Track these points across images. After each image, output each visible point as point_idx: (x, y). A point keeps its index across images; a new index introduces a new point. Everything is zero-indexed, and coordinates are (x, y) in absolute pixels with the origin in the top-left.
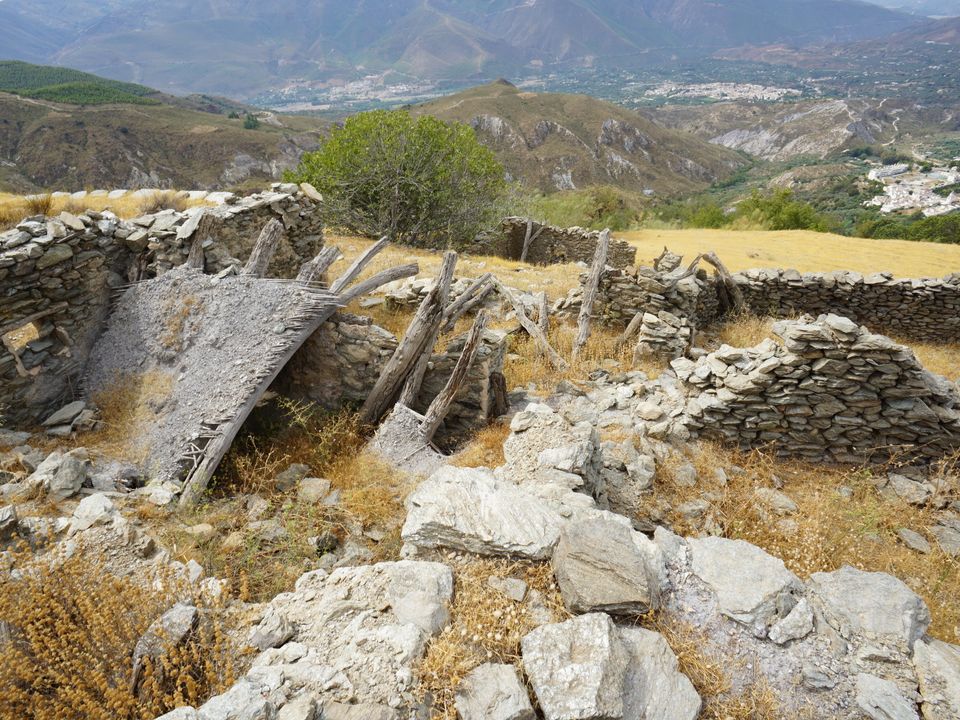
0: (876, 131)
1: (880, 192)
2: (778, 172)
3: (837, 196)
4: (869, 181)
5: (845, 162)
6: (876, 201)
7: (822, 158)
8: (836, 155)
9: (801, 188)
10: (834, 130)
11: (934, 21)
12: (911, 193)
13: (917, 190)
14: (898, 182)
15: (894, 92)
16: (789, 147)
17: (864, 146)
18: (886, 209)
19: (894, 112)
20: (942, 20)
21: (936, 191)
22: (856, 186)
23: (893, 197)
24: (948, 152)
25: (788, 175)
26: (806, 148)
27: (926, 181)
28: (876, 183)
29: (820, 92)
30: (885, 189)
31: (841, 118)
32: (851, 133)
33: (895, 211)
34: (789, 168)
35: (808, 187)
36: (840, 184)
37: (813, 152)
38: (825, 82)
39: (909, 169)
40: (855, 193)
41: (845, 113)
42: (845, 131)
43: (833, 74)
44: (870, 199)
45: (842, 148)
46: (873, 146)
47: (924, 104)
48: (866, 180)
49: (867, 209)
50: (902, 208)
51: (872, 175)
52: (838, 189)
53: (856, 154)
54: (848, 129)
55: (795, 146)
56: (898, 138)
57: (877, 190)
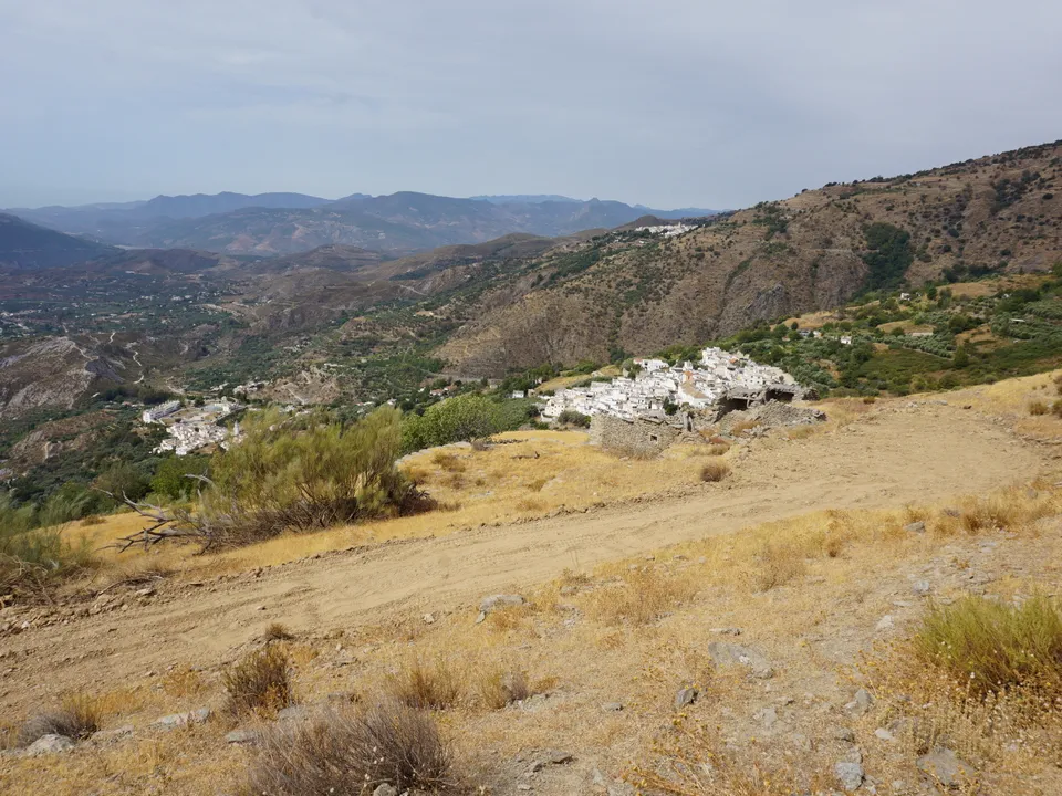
0: (119, 368)
1: (167, 436)
2: (19, 435)
3: (119, 449)
4: (147, 425)
5: (101, 408)
6: (166, 446)
7: (70, 407)
8: (85, 402)
9: (65, 448)
10: (72, 373)
11: (124, 252)
12: (197, 430)
13: (201, 426)
14: (178, 421)
15: (117, 325)
16: (17, 400)
17: (114, 388)
18: (181, 451)
19: (129, 346)
20: (132, 251)
21: (221, 423)
22: (136, 433)
23: (181, 437)
24: (202, 383)
25: (36, 435)
26: (42, 399)
27: (204, 415)
28: (156, 426)
29: (25, 328)
30: (168, 430)
31: (73, 358)
32: (94, 375)
33: (191, 452)
34: (32, 428)
35: (73, 445)
36: (114, 435)
37: (53, 401)
38: (28, 316)
39: (182, 405)
40: (137, 442)
41: (75, 352)
42: (86, 372)
43: (35, 306)
44: (158, 444)
45: (88, 393)
46: (125, 386)
47: (155, 335)
48: (143, 424)
49: (160, 456)
50: (197, 448)
51: (147, 417)
52: (115, 440)
53: (109, 397)
54: (87, 369)
55: (26, 398)
56: (146, 373)
57: (160, 433)
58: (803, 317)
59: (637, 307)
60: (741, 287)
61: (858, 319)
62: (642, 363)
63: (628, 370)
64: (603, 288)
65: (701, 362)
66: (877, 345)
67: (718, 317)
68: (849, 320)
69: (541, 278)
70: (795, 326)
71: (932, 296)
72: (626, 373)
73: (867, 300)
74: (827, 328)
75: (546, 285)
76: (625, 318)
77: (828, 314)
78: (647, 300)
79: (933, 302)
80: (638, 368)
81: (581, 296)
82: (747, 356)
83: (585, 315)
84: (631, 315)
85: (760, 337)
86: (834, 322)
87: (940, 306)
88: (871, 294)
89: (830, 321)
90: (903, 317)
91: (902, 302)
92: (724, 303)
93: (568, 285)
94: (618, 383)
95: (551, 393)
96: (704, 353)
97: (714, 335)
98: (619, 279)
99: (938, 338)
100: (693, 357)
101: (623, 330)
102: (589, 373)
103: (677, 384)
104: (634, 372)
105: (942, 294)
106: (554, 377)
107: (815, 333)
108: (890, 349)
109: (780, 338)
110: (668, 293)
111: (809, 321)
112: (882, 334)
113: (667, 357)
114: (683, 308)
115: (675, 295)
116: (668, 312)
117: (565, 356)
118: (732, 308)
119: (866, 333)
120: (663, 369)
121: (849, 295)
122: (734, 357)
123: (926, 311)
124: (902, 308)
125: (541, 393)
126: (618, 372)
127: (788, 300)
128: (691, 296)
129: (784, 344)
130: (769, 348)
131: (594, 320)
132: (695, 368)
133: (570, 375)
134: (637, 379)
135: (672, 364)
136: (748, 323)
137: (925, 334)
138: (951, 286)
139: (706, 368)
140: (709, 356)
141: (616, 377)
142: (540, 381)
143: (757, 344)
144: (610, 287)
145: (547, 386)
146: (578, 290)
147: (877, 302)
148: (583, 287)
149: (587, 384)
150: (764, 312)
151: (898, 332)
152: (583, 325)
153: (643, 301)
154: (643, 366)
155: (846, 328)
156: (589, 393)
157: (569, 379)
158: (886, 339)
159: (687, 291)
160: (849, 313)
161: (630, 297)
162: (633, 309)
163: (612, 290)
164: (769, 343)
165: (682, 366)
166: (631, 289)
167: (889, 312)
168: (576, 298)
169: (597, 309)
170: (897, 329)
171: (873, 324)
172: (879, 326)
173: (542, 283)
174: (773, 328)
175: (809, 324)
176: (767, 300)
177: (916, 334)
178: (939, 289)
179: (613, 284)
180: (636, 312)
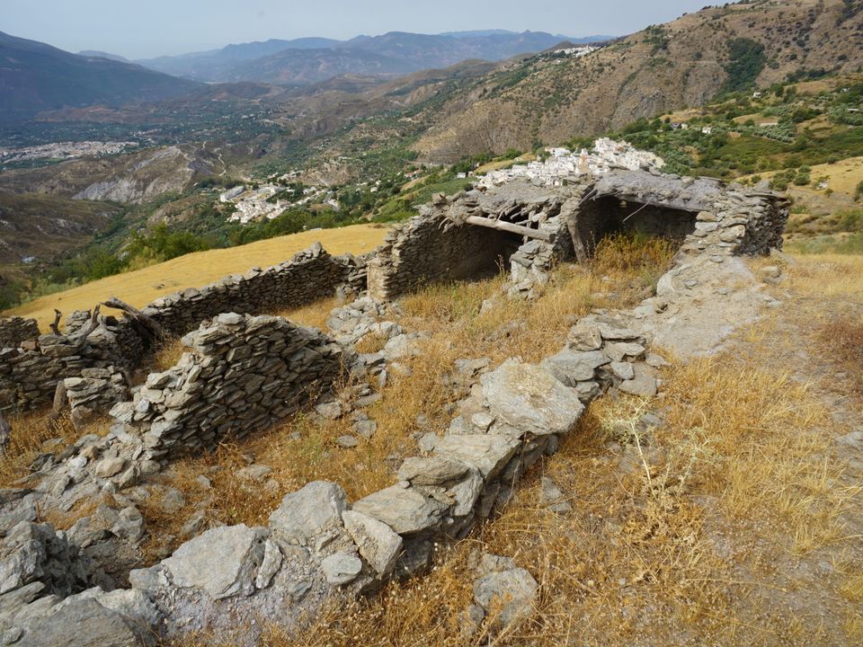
0: (210, 166)
1: (235, 210)
2: (151, 212)
3: (206, 220)
4: (223, 203)
5: (200, 193)
6: (235, 217)
7: (180, 193)
8: (189, 188)
9: (176, 220)
10: (179, 170)
11: (210, 86)
12: (254, 206)
13: (256, 203)
14: (242, 200)
15: (208, 137)
16: (150, 189)
17: (207, 178)
18: (244, 220)
19: (215, 150)
20: (214, 85)
21: (269, 201)
22: (216, 209)
23: (244, 211)
24: (262, 173)
25: (160, 212)
26: (164, 188)
27: (259, 195)
28: (228, 204)
29: (153, 142)
30: (236, 206)
31: (180, 160)
32: (193, 171)
33: (250, 221)
34: (159, 207)
35: (181, 218)
36: (203, 210)
37: (171, 190)
38: (155, 133)
39: (245, 189)
40: (217, 215)
41: (181, 156)
42: (188, 170)
43: (157, 127)
44: (230, 216)
45: (191, 183)
46: (213, 178)
47: (233, 142)
48: (220, 203)
49: (231, 224)
50: (254, 218)
51: (223, 198)
52: (204, 214)
53: (204, 185)
54: (189, 167)
55: (154, 187)
56: (227, 168)
57: (231, 209)
58: (675, 114)
59: (553, 110)
60: (629, 93)
61: (718, 113)
62: (551, 151)
63: (541, 156)
64: (529, 97)
65: (594, 149)
66: (731, 133)
67: (611, 117)
68: (711, 115)
69: (485, 91)
70: (668, 121)
71: (779, 94)
72: (539, 158)
73: (726, 99)
74: (693, 121)
75: (489, 96)
76: (544, 118)
77: (694, 111)
78: (560, 105)
79: (779, 99)
80: (548, 154)
81: (513, 103)
82: (630, 144)
83: (516, 117)
84: (548, 116)
85: (640, 129)
86: (698, 116)
87: (785, 101)
88: (729, 94)
89: (696, 115)
90: (754, 111)
91: (753, 100)
92: (616, 105)
93: (504, 95)
94: (532, 166)
95: (484, 174)
96: (597, 142)
97: (607, 129)
98: (541, 90)
99: (782, 127)
100: (588, 145)
101: (542, 128)
102: (513, 159)
103: (575, 166)
104: (545, 157)
105: (788, 91)
106: (487, 162)
107: (683, 126)
108: (742, 136)
109: (656, 130)
110: (575, 99)
111: (679, 117)
112: (737, 125)
113: (569, 145)
114: (586, 110)
115: (581, 100)
116: (575, 113)
117: (500, 148)
118: (621, 109)
119: (723, 124)
120: (566, 155)
121: (710, 97)
122: (620, 145)
123: (773, 106)
124: (754, 104)
125: (477, 174)
126: (533, 157)
127: (664, 102)
128: (592, 100)
129: (658, 134)
130: (647, 138)
131: (522, 120)
132: (589, 154)
133: (499, 161)
134: (546, 163)
135: (572, 151)
136: (633, 120)
137: (771, 124)
138: (796, 85)
139: (597, 154)
140: (601, 144)
141: (531, 161)
142: (478, 165)
143: (637, 134)
144: (534, 96)
145: (483, 169)
146: (511, 98)
147: (733, 101)
148: (515, 96)
149: (510, 167)
150: (645, 112)
151: (749, 123)
152: (514, 124)
153: (557, 105)
154: (552, 153)
155: (708, 121)
156: (511, 174)
157: (499, 163)
158: (739, 128)
159: (589, 97)
160: (711, 109)
161: (549, 103)
162: (550, 111)
163: (535, 98)
164: (647, 133)
165: (579, 152)
166: (549, 96)
167: (743, 108)
168: (510, 104)
169: (524, 112)
170: (749, 121)
171: (729, 117)
172: (734, 119)
173: (486, 95)
174: (651, 122)
175: (679, 119)
176: (648, 102)
177: (763, 125)
178: (786, 88)
179: (537, 94)
180: (551, 113)
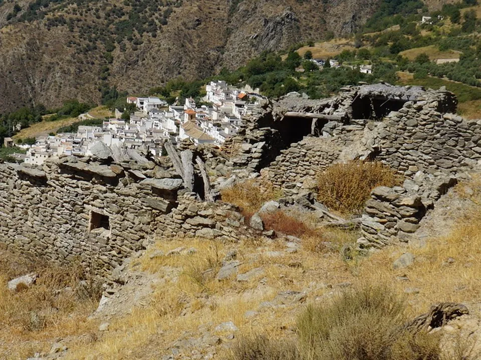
58: (317, 46)
59: (130, 39)
60: (246, 14)
61: (378, 45)
62: (137, 103)
63: (122, 111)
64: (91, 19)
65: (205, 99)
66: (400, 73)
67: (221, 49)
68: (368, 47)
69: (18, 9)
70: (309, 55)
71: (455, 19)
72: (118, 114)
73: (386, 25)
74: (345, 56)
75: (24, 17)
76: (117, 52)
77: (344, 41)
78: (141, 31)
79: (456, 26)
80: (133, 108)
81: (66, 28)
82: (257, 91)
83: (72, 50)
84: (123, 49)
85: (271, 68)
86: (352, 49)
87: (465, 29)
88: (390, 19)
89: (347, 48)
90: (427, 42)
91: (423, 26)
92: (229, 32)
93: (50, 16)
94: (110, 126)
95: (32, 142)
96: (208, 88)
97: (218, 69)
98: (108, 8)
99: (466, 63)
100: (196, 93)
101: (115, 67)
102: (76, 116)
103: (177, 125)
104: (128, 113)
105: (466, 17)
106: (34, 122)
107: (331, 63)
108: (415, 78)
109: (294, 68)
110: (165, 23)
111: (323, 49)
112: (406, 62)
113: (164, 94)
114: (182, 40)
115: (173, 24)
116: (165, 44)
117: (50, 98)
118: (236, 38)
119: (387, 60)
120: (161, 107)
121: (364, 21)
122: (243, 92)
123: (450, 35)
124: (424, 33)
125: (20, 142)
126: (109, 114)
127: (298, 28)
128: (190, 25)
129: (298, 75)
130: (282, 80)
131: (81, 56)
132: (199, 105)
133: (53, 119)
134: (132, 121)
135: (171, 101)
136: (255, 55)
137: (450, 61)
138: (474, 8)
139: (210, 105)
140: (213, 92)
141: (107, 119)
142: (18, 127)
143: (268, 76)
144: (99, 17)
145: (27, 133)
146: (60, 20)
147: (396, 28)
148: (67, 17)
149: (73, 129)
150: (272, 42)
151: (423, 59)
152: (69, 62)
153: (136, 32)
154: (138, 105)
155: (365, 56)
156: (76, 140)
157: (52, 123)
158: (409, 66)
159: (185, 20)
160: (368, 39)
161: (122, 29)
162: (126, 41)
163: (101, 20)
164: (282, 74)
165: (183, 103)
166: (123, 18)
167: (410, 37)
168: (60, 31)
169: (84, 43)
170: (421, 56)
171: (395, 50)
172: (401, 53)
173: (19, 15)
174: (284, 58)
175: (323, 53)
176: (274, 29)
177: (440, 61)
178: (463, 11)
179: (102, 14)
180: (128, 45)
